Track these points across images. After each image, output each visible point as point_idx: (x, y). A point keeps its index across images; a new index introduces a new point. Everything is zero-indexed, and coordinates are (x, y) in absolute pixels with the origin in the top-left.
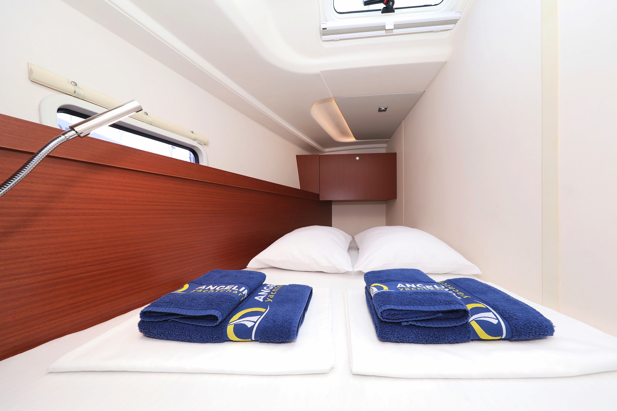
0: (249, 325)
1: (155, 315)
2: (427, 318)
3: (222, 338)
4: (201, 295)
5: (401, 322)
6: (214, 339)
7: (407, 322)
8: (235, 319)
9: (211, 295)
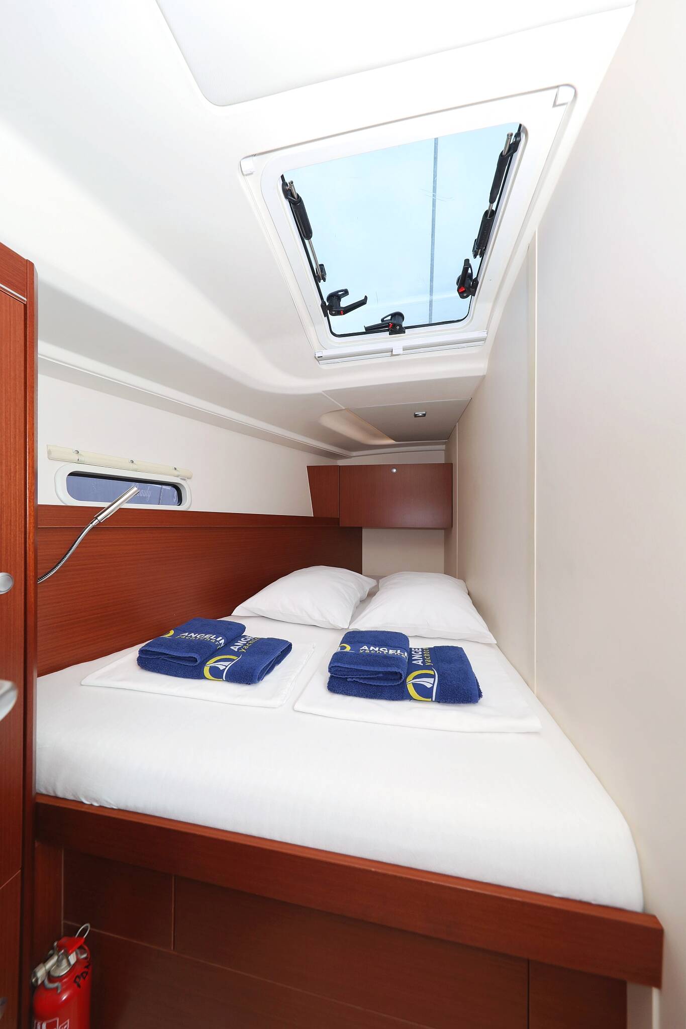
0: (222, 668)
1: (150, 653)
2: (369, 676)
3: (201, 676)
4: (184, 641)
5: (347, 678)
6: (194, 676)
7: (352, 678)
8: (211, 663)
9: (192, 641)
